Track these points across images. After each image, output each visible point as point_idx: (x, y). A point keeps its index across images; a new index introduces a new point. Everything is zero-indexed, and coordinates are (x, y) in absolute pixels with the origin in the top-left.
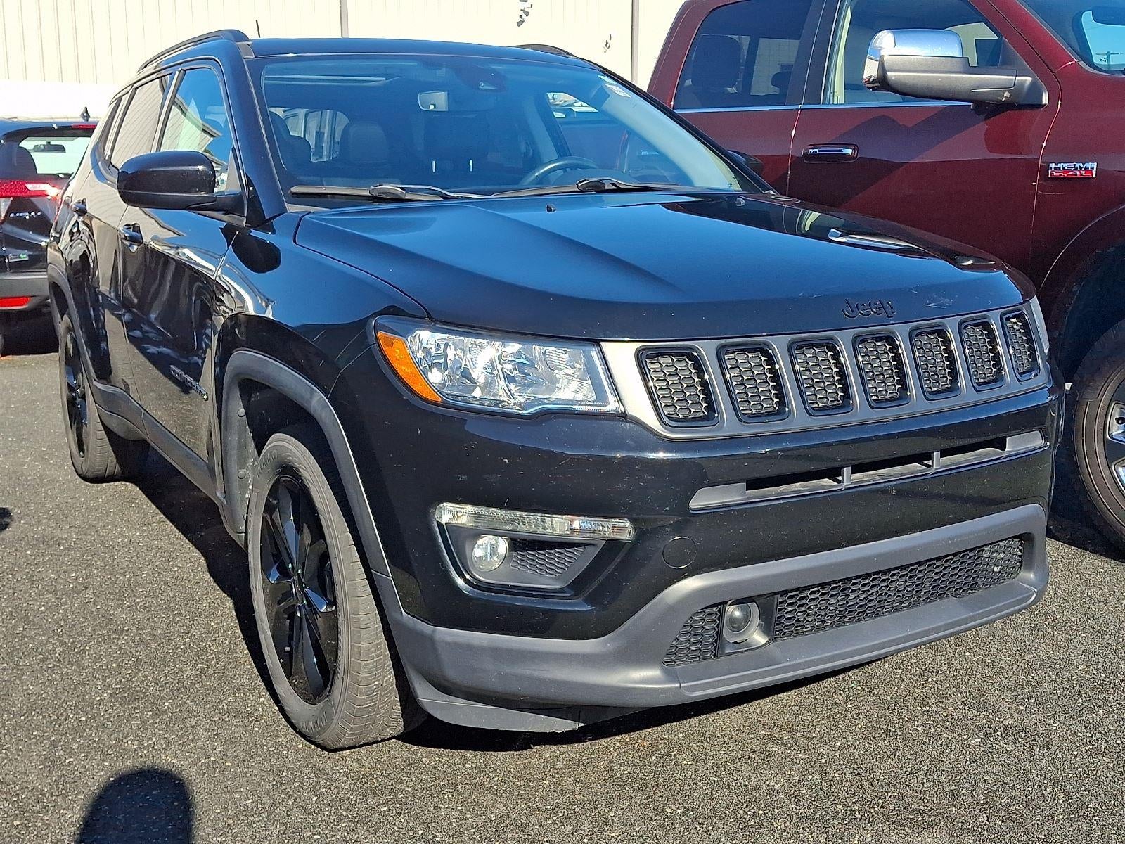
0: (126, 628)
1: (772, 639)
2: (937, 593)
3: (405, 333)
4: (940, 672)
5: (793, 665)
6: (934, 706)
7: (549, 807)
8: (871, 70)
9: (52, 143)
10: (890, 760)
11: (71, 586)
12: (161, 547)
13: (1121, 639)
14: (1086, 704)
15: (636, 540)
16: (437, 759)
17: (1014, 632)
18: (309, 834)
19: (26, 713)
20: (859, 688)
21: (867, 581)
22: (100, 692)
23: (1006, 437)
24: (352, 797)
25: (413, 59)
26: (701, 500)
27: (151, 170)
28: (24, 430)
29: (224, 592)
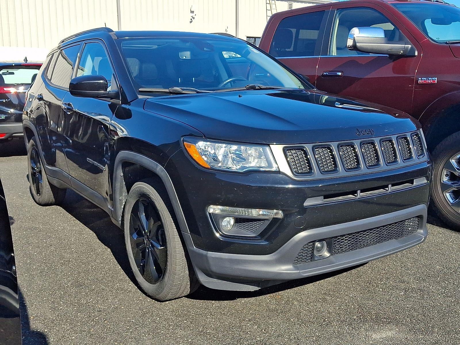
0: (71, 260)
1: (332, 255)
2: (389, 237)
3: (195, 143)
4: (385, 270)
5: (340, 264)
6: (385, 282)
7: (247, 320)
8: (350, 43)
9: (9, 71)
10: (371, 301)
11: (45, 245)
12: (77, 230)
13: (451, 257)
14: (441, 280)
15: (284, 217)
16: (202, 304)
17: (411, 255)
18: (159, 331)
19: (39, 291)
20: (356, 276)
21: (365, 233)
22: (66, 283)
23: (414, 179)
24: (172, 318)
25: (177, 39)
26: (308, 203)
27: (83, 82)
28: (10, 186)
29: (106, 246)
